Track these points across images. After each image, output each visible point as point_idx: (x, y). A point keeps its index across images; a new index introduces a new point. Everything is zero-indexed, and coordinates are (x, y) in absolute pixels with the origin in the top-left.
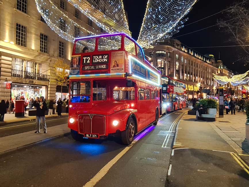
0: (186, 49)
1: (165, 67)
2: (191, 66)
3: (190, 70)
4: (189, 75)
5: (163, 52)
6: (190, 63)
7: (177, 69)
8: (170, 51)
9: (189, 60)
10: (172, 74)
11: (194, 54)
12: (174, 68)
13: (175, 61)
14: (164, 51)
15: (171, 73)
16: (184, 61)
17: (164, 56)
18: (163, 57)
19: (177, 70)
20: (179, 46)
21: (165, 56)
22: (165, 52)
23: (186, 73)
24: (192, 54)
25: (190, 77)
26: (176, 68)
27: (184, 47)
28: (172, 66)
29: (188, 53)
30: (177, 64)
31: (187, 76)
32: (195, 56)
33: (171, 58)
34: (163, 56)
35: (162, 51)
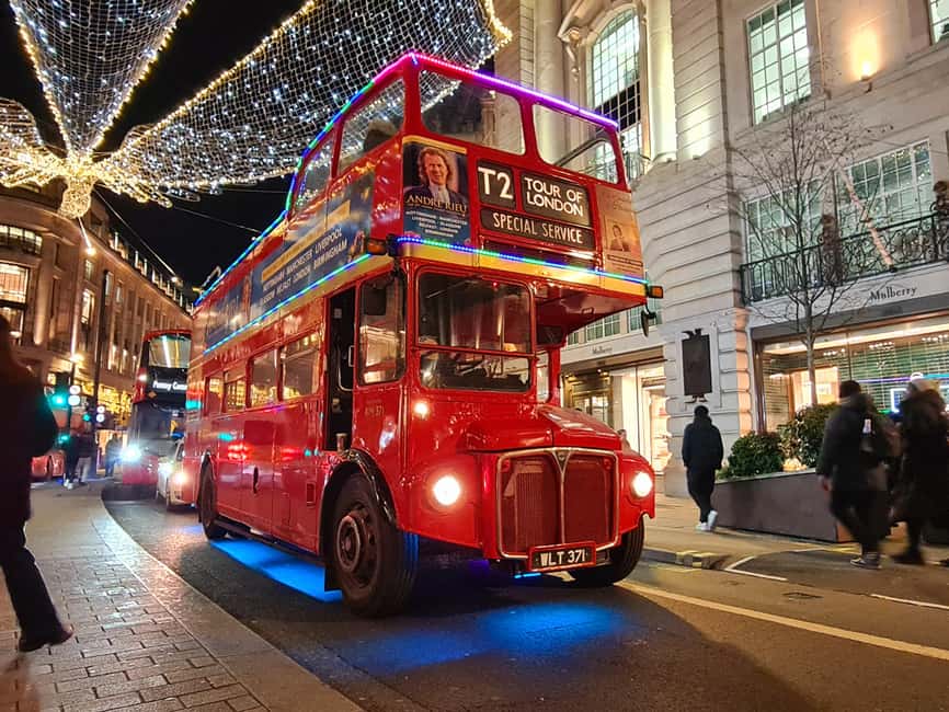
0: (124, 248)
1: (35, 305)
2: (137, 318)
3: (130, 330)
4: (125, 353)
5: (29, 235)
6: (136, 303)
7: (84, 320)
8: (64, 240)
9: (132, 294)
10: (62, 338)
11: (150, 273)
12: (72, 312)
13: (78, 285)
14: (37, 233)
15: (57, 333)
16: (114, 295)
17: (33, 254)
18: (29, 257)
19: (83, 325)
20: (100, 228)
21: (40, 256)
22: (39, 239)
23: (116, 343)
24: (144, 271)
25: (129, 359)
26: (81, 316)
27: (116, 238)
28: (63, 306)
29: (130, 262)
30: (85, 299)
31: (119, 356)
32: (150, 280)
33: (64, 269)
34: (27, 252)
35: (24, 229)
